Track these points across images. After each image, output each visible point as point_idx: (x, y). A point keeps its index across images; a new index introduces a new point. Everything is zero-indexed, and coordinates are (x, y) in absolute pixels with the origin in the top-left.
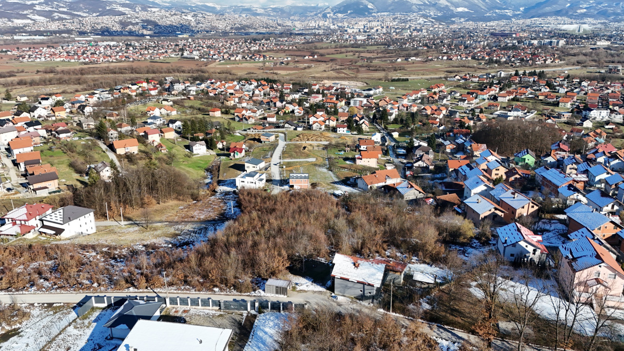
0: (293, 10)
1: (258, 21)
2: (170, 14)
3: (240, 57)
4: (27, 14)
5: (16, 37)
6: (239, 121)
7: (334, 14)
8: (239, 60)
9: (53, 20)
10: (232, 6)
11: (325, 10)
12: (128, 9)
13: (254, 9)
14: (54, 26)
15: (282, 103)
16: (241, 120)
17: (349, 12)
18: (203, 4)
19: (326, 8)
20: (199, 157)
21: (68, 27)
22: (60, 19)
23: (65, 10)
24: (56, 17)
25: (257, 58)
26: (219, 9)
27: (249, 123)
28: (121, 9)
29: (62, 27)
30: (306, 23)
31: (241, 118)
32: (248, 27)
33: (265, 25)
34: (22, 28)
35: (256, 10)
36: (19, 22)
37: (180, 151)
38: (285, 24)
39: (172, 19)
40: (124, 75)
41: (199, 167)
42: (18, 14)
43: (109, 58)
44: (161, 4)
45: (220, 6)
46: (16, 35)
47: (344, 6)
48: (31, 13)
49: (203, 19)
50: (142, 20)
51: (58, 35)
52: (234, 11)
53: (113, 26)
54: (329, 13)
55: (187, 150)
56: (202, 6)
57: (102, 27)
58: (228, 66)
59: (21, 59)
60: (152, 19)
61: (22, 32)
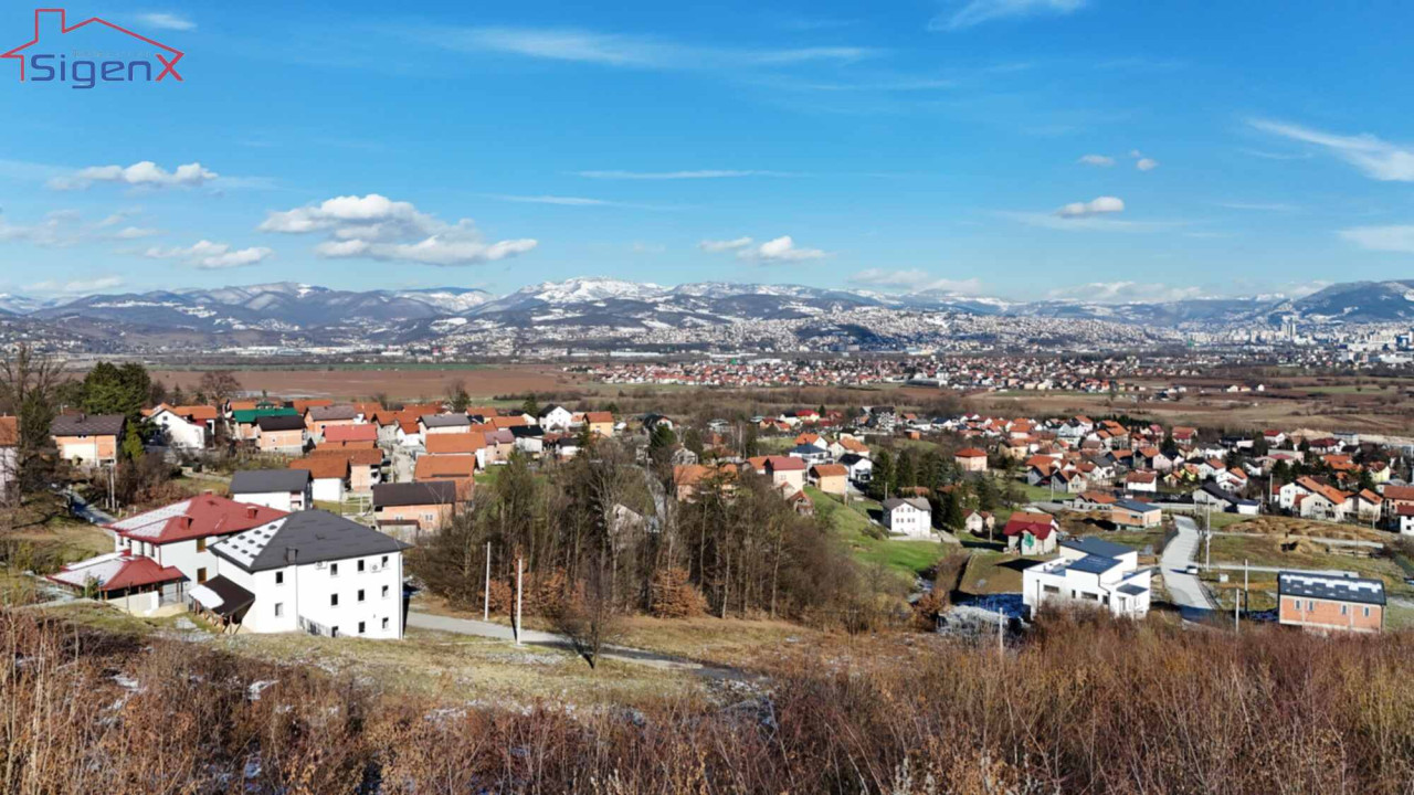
0: (1188, 310)
1: (1095, 329)
2: (898, 314)
3: (1047, 384)
4: (642, 319)
5: (613, 354)
6: (1039, 485)
7: (1303, 315)
8: (1047, 389)
9: (681, 326)
10: (1037, 304)
11: (1276, 307)
12: (817, 309)
13: (1088, 308)
14: (680, 337)
15: (1172, 459)
16: (1046, 481)
17: (1347, 310)
18: (969, 299)
19: (1278, 305)
20: (907, 543)
21: (702, 338)
22: (695, 326)
23: (705, 312)
24: (688, 324)
25: (1094, 387)
26: (1005, 309)
27: (1071, 490)
28: (805, 309)
29: (694, 339)
30: (1222, 334)
31: (1047, 474)
32: (1072, 339)
33: (1114, 337)
34: (627, 339)
35: (1094, 310)
36: (625, 331)
37: (853, 519)
38: (1165, 337)
39: (901, 323)
40: (779, 405)
41: (901, 563)
42: (628, 318)
43: (759, 380)
44: (883, 301)
45: (1008, 304)
46: (615, 350)
47: (1333, 298)
48: (649, 317)
49: (967, 323)
50: (840, 326)
51: (683, 352)
52: (1040, 313)
53: (784, 337)
54: (1288, 313)
55: (875, 522)
56: (968, 303)
57: (762, 339)
58: (1017, 399)
59: (604, 378)
60: (861, 324)
61: (626, 347)
